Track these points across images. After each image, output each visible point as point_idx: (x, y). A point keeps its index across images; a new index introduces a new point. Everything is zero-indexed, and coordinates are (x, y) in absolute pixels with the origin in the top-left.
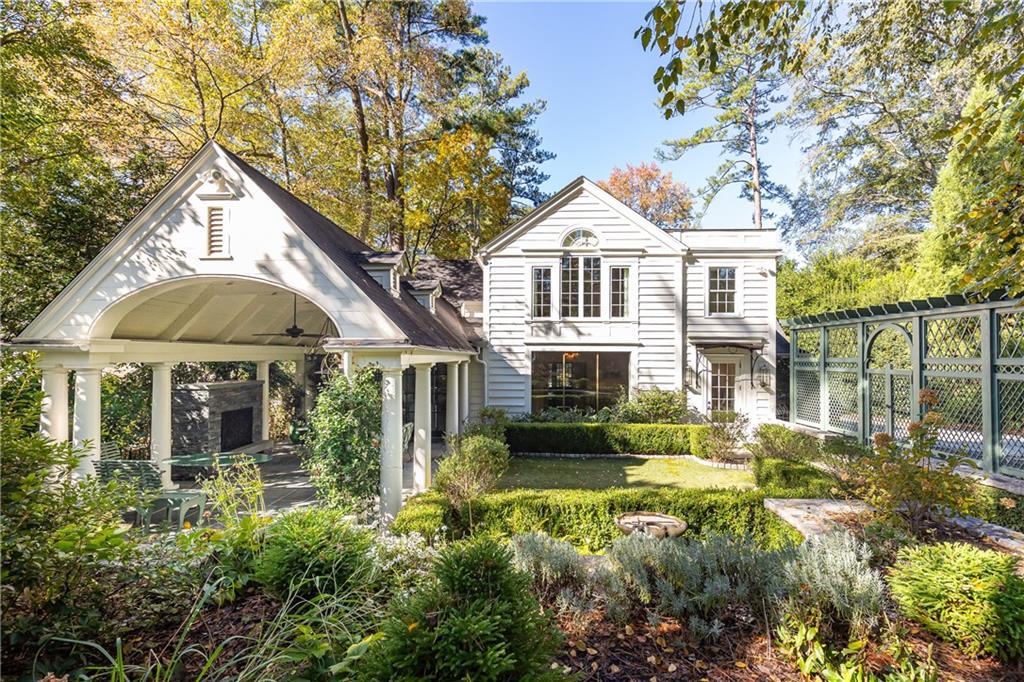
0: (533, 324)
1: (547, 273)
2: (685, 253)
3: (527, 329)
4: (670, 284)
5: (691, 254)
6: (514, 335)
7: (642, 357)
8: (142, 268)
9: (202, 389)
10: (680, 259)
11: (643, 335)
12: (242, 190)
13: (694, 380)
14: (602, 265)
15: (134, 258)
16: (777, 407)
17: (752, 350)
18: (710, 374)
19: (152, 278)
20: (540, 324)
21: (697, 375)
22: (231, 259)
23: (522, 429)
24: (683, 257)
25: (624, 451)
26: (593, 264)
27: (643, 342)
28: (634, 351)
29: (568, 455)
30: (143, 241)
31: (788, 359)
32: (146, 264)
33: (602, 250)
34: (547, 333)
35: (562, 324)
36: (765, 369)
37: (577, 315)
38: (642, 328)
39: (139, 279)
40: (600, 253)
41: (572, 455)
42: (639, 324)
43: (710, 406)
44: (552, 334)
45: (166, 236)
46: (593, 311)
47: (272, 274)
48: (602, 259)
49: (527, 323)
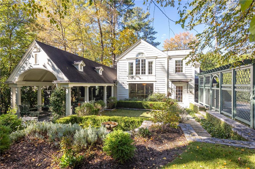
0: (129, 77)
1: (132, 64)
2: (168, 57)
3: (127, 78)
4: (164, 65)
5: (170, 57)
6: (124, 79)
7: (156, 85)
8: (25, 67)
9: (49, 91)
10: (167, 59)
11: (156, 79)
12: (40, 50)
13: (171, 91)
14: (146, 61)
15: (23, 65)
16: (195, 98)
17: (187, 83)
18: (175, 89)
19: (26, 69)
20: (130, 77)
21: (172, 89)
22: (39, 64)
23: (122, 102)
24: (168, 58)
25: (147, 108)
26: (143, 61)
27: (157, 81)
28: (154, 83)
29: (133, 109)
30: (25, 62)
31: (198, 85)
32: (25, 66)
33: (146, 57)
34: (132, 79)
35: (136, 77)
36: (191, 88)
37: (140, 74)
38: (156, 77)
39: (24, 69)
40: (145, 58)
41: (134, 109)
42: (156, 76)
43: (175, 97)
44: (133, 79)
45: (28, 60)
46: (144, 73)
47: (45, 67)
48: (146, 60)
49: (127, 76)
